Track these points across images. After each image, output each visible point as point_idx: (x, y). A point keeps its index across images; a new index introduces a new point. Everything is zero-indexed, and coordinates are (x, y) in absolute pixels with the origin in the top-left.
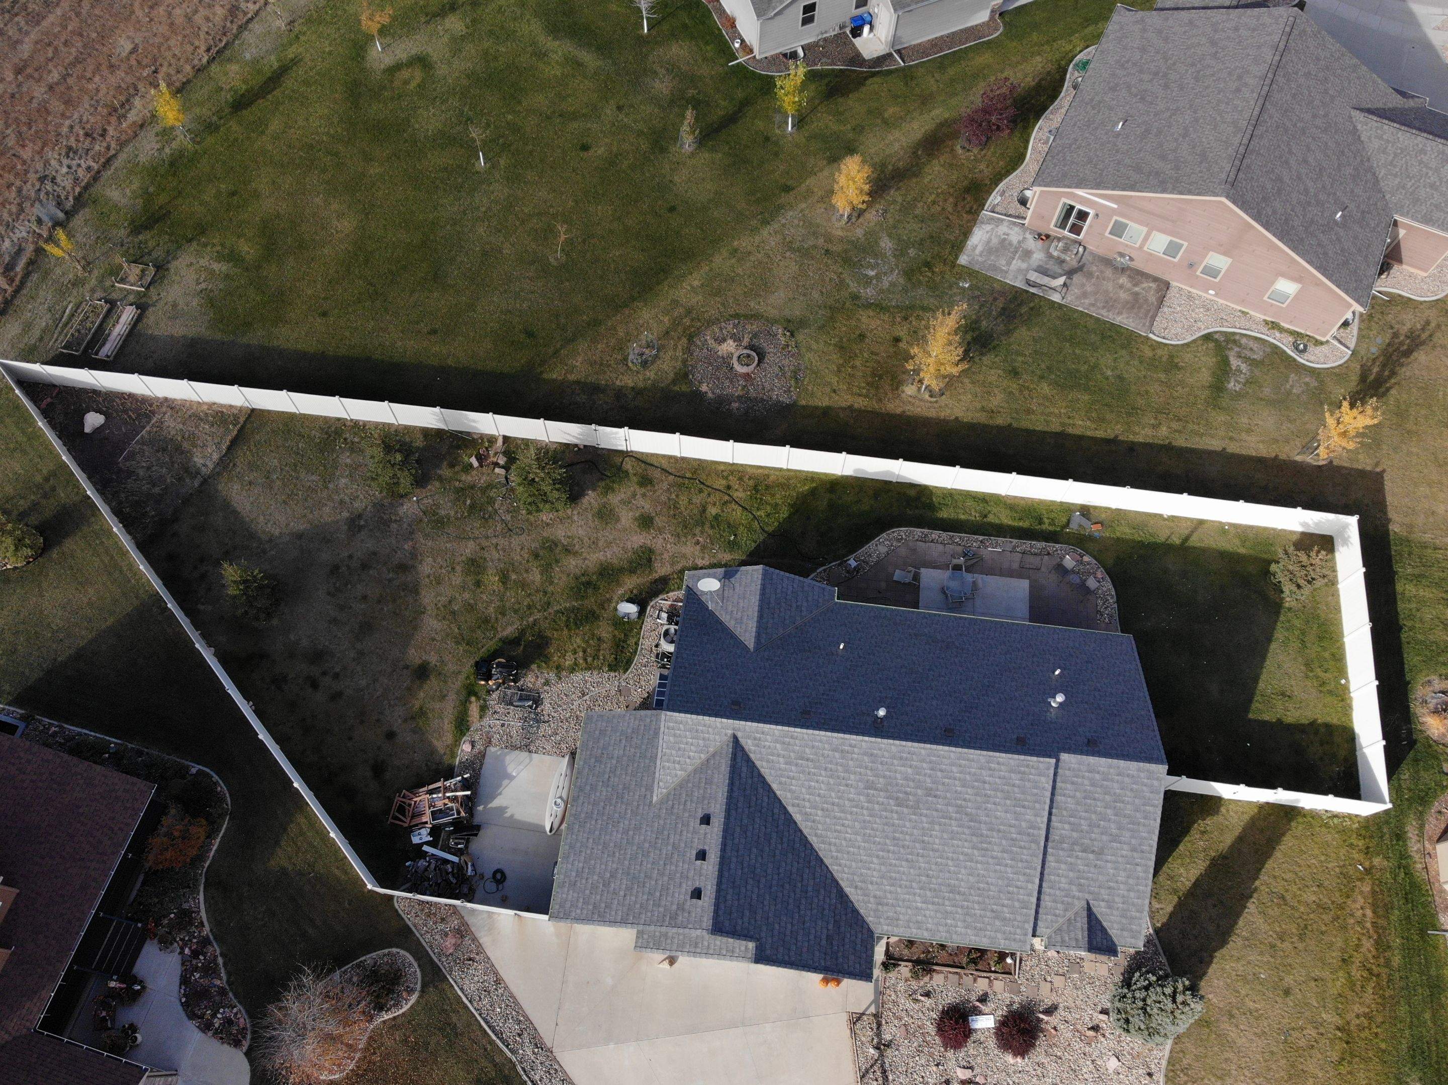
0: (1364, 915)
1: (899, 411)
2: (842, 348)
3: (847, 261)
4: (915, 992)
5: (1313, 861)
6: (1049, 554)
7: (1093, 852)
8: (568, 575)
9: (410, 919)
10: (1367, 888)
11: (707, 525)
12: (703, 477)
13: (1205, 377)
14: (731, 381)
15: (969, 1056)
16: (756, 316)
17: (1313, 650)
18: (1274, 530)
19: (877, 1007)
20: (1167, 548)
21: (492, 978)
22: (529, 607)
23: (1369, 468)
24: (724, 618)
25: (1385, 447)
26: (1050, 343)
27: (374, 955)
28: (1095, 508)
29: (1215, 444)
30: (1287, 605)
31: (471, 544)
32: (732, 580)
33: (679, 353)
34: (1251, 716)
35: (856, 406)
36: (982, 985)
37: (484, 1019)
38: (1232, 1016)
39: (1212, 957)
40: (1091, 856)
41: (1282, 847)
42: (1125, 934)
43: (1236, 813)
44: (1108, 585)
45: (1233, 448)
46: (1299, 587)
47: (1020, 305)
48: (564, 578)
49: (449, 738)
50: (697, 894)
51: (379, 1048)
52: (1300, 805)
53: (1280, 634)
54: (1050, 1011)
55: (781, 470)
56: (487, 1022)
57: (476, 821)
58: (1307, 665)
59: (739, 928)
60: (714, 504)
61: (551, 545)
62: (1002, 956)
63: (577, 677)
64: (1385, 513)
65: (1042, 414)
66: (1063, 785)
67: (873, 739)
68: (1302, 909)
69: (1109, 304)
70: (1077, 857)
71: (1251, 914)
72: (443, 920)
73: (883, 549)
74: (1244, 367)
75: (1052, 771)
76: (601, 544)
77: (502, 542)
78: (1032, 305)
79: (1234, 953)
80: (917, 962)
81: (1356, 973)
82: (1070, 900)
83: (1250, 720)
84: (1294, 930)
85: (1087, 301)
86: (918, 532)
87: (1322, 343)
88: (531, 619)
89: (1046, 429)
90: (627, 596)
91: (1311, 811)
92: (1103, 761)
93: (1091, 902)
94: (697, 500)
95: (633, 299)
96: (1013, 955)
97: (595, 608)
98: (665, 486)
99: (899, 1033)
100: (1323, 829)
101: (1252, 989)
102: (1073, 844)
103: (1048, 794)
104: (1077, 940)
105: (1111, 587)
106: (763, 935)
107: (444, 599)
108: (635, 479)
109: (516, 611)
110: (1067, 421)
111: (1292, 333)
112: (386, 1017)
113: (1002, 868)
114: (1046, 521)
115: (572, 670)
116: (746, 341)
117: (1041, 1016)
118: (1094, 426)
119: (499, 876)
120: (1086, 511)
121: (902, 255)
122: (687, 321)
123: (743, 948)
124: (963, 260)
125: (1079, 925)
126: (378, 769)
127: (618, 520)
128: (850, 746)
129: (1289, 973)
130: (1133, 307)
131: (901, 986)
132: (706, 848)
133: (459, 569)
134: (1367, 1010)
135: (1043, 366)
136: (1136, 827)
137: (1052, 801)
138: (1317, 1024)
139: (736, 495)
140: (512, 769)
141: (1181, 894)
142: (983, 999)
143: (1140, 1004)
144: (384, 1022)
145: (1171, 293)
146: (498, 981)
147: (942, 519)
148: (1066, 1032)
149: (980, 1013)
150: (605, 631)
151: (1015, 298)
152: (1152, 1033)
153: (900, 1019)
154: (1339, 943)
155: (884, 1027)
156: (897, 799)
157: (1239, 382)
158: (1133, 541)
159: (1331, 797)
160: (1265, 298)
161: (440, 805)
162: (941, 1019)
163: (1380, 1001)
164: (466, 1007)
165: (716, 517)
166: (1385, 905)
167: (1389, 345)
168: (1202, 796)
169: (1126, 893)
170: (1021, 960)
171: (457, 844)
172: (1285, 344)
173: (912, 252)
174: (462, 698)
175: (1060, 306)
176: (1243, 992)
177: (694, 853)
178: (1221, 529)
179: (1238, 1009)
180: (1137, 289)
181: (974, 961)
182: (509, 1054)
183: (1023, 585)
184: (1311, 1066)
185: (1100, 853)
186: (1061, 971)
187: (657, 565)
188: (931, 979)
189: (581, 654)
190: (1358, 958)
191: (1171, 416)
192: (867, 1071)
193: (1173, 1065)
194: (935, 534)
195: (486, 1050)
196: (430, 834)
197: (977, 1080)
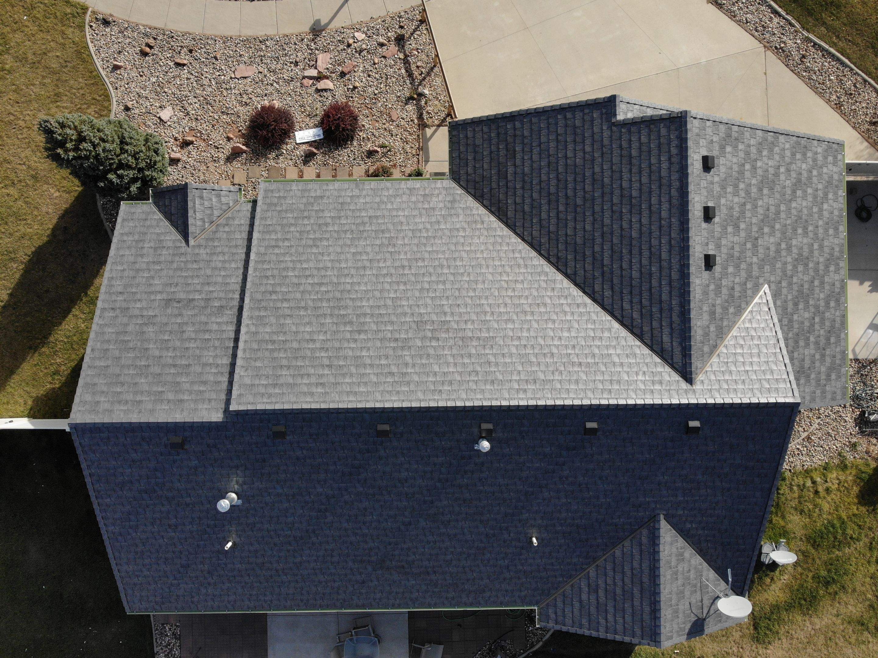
7: (179, 301)
15: (322, 101)
24: (697, 559)
40: (181, 295)
50: (708, 163)
54: (235, 154)
63: (819, 459)
66: (220, 379)
70: (201, 292)
75: (235, 393)
82: (209, 243)
93: (184, 244)
99: (398, 112)
102: (205, 307)
103: (239, 363)
104: (201, 198)
106: (607, 132)
115: (826, 468)
119: (864, 215)
123: (635, 107)
125: (199, 215)
128: (525, 391)
136: (121, 337)
142: (308, 157)
148: (217, 137)
149: (310, 143)
153: (397, 126)
155: (415, 116)
156: (447, 330)
162: (353, 130)
169: (139, 259)
182: (811, 36)
185: (170, 301)
197: (311, 82)
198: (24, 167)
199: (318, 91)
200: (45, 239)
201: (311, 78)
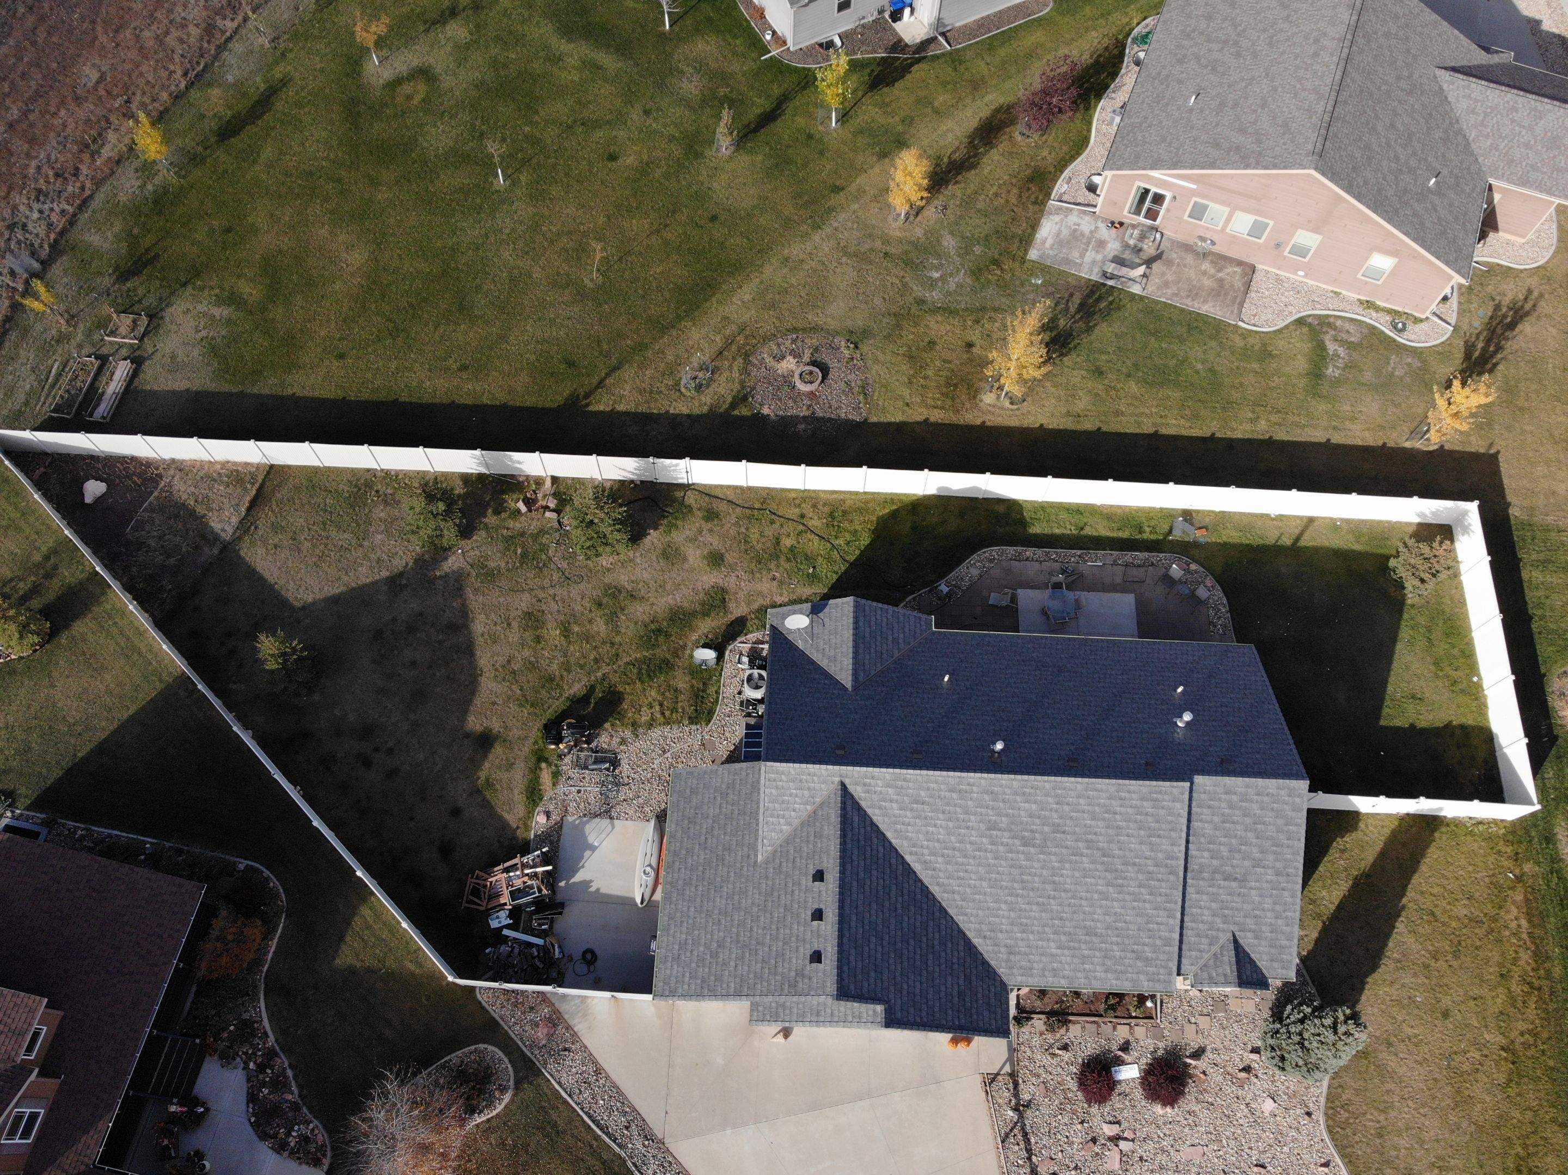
0: (1519, 926)
1: (978, 422)
2: (911, 357)
3: (908, 263)
4: (1051, 1046)
5: (1461, 872)
6: (1153, 564)
7: (1235, 879)
8: (636, 623)
9: (495, 1012)
10: (1519, 897)
11: (783, 558)
12: (773, 506)
13: (1302, 364)
14: (795, 402)
15: (1114, 1110)
16: (815, 329)
17: (1441, 648)
18: (1389, 522)
19: (1012, 1065)
20: (1277, 550)
21: (591, 1069)
22: (596, 661)
23: (1482, 451)
24: (815, 656)
25: (1496, 426)
26: (1134, 338)
27: (459, 1053)
28: (1198, 512)
29: (1318, 436)
30: (1409, 602)
31: (526, 597)
32: (821, 615)
33: (736, 374)
34: (1383, 723)
35: (932, 419)
36: (1122, 1032)
37: (586, 1113)
38: (1390, 1044)
39: (1363, 984)
40: (1234, 884)
41: (1427, 860)
42: (1275, 965)
43: (1376, 827)
44: (1219, 593)
45: (1338, 438)
46: (1423, 581)
47: (1099, 299)
48: (632, 626)
49: (520, 810)
50: (816, 957)
51: (474, 1154)
52: (1442, 814)
53: (1405, 633)
54: (1198, 1054)
55: (857, 493)
56: (590, 1117)
57: (559, 897)
58: (1436, 664)
59: (865, 990)
60: (789, 536)
61: (614, 592)
62: (1142, 999)
63: (656, 733)
64: (1504, 497)
65: (1132, 415)
66: (1198, 810)
67: (993, 776)
68: (1454, 924)
69: (1194, 293)
70: (1219, 887)
71: (1400, 934)
72: (532, 1008)
73: (975, 572)
74: (1341, 351)
75: (1187, 796)
76: (668, 587)
77: (559, 591)
78: (1111, 299)
79: (1387, 977)
80: (1050, 1014)
81: (1516, 988)
82: (1214, 933)
83: (1382, 727)
84: (1447, 948)
85: (1169, 291)
86: (1011, 550)
87: (1421, 321)
88: (599, 674)
89: (1138, 431)
90: (702, 642)
91: (1454, 819)
92: (1239, 781)
93: (1237, 934)
94: (769, 532)
95: (679, 318)
96: (1153, 997)
97: (669, 657)
98: (733, 519)
99: (1039, 1092)
100: (1469, 838)
101: (1409, 1014)
102: (1214, 872)
103: (1184, 821)
104: (1225, 975)
105: (1222, 595)
106: (891, 996)
107: (501, 660)
108: (700, 514)
109: (582, 667)
110: (1159, 420)
111: (1389, 312)
112: (479, 1120)
113: (1140, 904)
114: (1147, 529)
115: (650, 725)
116: (806, 358)
117: (1189, 1061)
118: (1188, 425)
119: (589, 956)
120: (1188, 515)
121: (967, 253)
122: (741, 339)
123: (871, 1013)
124: (1033, 254)
125: (1226, 959)
126: (446, 850)
127: (685, 559)
128: (969, 784)
129: (1447, 994)
130: (1218, 295)
131: (1036, 1041)
132: (822, 906)
133: (515, 624)
134: (1531, 1027)
135: (1129, 363)
136: (1278, 849)
137: (1188, 828)
138: (1479, 1045)
139: (810, 524)
140: (592, 839)
141: (1325, 918)
142: (1125, 1047)
143: (1296, 1039)
144: (477, 1125)
145: (1257, 277)
146: (598, 1071)
147: (1036, 535)
148: (1216, 1076)
149: (1123, 1063)
150: (682, 681)
151: (1092, 292)
152: (1311, 1068)
153: (1038, 1076)
154: (1496, 957)
155: (1022, 1086)
156: (1023, 838)
157: (1338, 368)
158: (1241, 545)
159: (1476, 802)
160: (1359, 276)
161: (518, 883)
162: (1082, 1072)
163: (1543, 1015)
164: (566, 1102)
165: (792, 549)
166: (1541, 913)
167: (1491, 318)
168: (1338, 812)
169: (1273, 921)
170: (1162, 1002)
171: (540, 925)
172: (1382, 324)
173: (978, 250)
174: (531, 765)
175: (1142, 298)
176: (1400, 1018)
177: (809, 913)
178: (1333, 525)
179: (1395, 1036)
180: (1220, 275)
181: (1112, 1008)
182: (617, 1149)
183: (1128, 600)
184: (1477, 1091)
185: (1243, 880)
186: (1205, 1011)
187: (731, 605)
188: (1067, 1030)
189: (657, 708)
190: (1516, 973)
191: (1269, 408)
192: (1007, 1135)
193: (1333, 1102)
194: (1029, 552)
195: (591, 1147)
196: (510, 916)
197: (1125, 1135)
198: (1401, 1055)
199: (1119, 1123)
200: (1369, 980)
201: (1126, 1139)
